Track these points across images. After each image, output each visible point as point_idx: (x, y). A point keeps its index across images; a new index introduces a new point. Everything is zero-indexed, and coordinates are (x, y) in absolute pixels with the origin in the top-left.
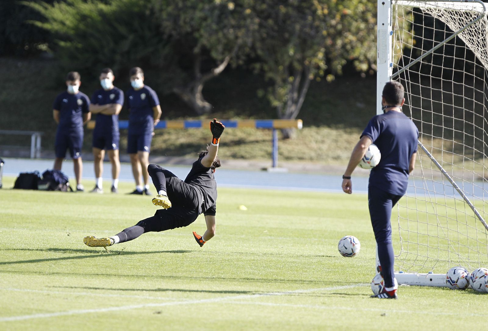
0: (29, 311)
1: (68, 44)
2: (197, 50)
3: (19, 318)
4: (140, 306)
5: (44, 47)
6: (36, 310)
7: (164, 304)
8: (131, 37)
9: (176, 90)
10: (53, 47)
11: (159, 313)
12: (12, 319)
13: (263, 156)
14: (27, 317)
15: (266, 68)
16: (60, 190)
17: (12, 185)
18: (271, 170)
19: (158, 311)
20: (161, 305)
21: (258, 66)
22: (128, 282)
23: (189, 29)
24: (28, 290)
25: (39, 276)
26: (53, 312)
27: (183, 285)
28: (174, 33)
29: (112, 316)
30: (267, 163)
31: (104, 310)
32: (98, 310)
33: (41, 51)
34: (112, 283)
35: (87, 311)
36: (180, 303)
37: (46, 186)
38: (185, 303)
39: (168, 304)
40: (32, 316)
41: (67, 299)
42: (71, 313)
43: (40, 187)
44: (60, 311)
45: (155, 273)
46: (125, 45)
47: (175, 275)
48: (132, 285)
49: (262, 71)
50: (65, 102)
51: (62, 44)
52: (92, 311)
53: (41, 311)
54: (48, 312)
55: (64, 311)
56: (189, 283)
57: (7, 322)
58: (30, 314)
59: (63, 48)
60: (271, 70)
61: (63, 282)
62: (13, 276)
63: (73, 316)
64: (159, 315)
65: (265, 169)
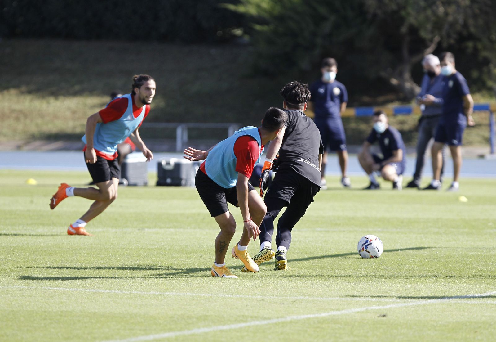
0: (244, 319)
1: (265, 28)
2: (404, 29)
3: (234, 326)
4: (363, 309)
5: (238, 32)
6: (251, 317)
7: (388, 306)
8: (333, 18)
9: (383, 74)
10: (248, 31)
11: (384, 316)
12: (225, 327)
13: (480, 142)
14: (243, 325)
15: (479, 46)
18: (488, 157)
19: (383, 314)
20: (386, 307)
21: (470, 44)
22: (347, 283)
23: (394, 7)
24: (241, 296)
25: (251, 281)
26: (269, 319)
27: (407, 284)
28: (379, 12)
29: (334, 321)
30: (485, 150)
31: (324, 315)
32: (317, 315)
33: (235, 37)
34: (330, 285)
35: (306, 316)
36: (405, 304)
38: (411, 304)
39: (394, 306)
40: (248, 324)
41: (283, 304)
42: (289, 319)
44: (278, 318)
45: (377, 273)
46: (327, 27)
47: (396, 274)
48: (352, 287)
49: (476, 49)
50: (320, 93)
51: (258, 27)
52: (312, 316)
53: (256, 318)
54: (265, 319)
55: (281, 317)
56: (413, 283)
57: (222, 331)
58: (246, 321)
59: (258, 32)
60: (485, 48)
61: (278, 286)
62: (223, 281)
63: (291, 322)
64: (384, 318)
65: (482, 157)
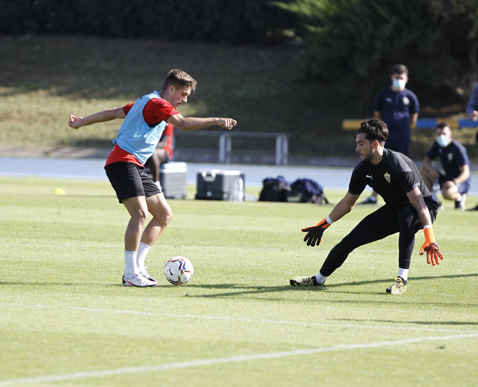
0: (288, 347)
1: (319, 29)
2: (472, 34)
3: (276, 355)
4: (419, 340)
5: (290, 33)
6: (296, 345)
7: (447, 337)
8: (394, 20)
9: (448, 82)
10: (301, 32)
11: (442, 348)
12: (267, 356)
14: (286, 353)
16: (313, 202)
17: (257, 196)
19: (441, 346)
20: (444, 338)
22: (402, 311)
23: (462, 10)
24: (285, 322)
25: (297, 305)
26: (315, 347)
27: (468, 314)
28: (445, 14)
29: (386, 351)
31: (375, 345)
32: (368, 345)
33: (287, 38)
34: (384, 312)
35: (356, 346)
36: (466, 335)
37: (298, 198)
38: (472, 335)
39: (453, 337)
40: (292, 353)
41: (331, 332)
42: (337, 348)
43: (290, 199)
44: (325, 346)
45: (435, 300)
46: (387, 30)
47: (457, 302)
48: (408, 315)
50: (388, 102)
51: (312, 29)
52: (362, 346)
53: (301, 346)
54: (310, 347)
55: (329, 346)
56: (475, 312)
57: (262, 360)
58: (289, 350)
59: (312, 34)
61: (326, 312)
62: (265, 305)
63: (339, 352)
64: (442, 350)
